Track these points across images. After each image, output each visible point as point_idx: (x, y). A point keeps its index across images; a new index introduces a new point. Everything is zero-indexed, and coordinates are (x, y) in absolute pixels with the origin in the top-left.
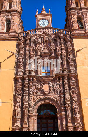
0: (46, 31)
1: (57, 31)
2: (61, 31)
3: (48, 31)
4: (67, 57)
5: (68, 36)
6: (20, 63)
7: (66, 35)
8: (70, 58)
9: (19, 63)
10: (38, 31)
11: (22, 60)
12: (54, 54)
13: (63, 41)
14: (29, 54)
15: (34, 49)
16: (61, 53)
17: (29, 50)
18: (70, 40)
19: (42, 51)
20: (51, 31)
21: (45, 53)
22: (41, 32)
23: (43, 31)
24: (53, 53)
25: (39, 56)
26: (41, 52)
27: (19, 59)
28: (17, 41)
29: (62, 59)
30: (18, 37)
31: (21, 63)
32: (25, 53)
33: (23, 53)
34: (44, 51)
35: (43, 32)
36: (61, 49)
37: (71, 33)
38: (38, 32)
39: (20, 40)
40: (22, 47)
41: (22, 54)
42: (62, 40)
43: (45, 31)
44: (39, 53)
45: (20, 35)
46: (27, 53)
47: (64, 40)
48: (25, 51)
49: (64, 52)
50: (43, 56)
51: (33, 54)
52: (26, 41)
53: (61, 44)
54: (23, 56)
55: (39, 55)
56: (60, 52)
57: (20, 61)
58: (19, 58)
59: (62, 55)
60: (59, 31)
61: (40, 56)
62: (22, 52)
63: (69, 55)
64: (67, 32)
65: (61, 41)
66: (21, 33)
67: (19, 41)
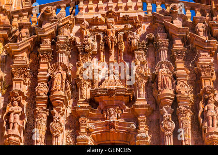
0: (117, 8)
1: (159, 8)
2: (174, 8)
3: (127, 8)
4: (195, 109)
5: (200, 26)
6: (11, 131)
7: (194, 23)
8: (210, 114)
9: (8, 128)
10: (85, 7)
11: (22, 118)
12: (147, 96)
13: (181, 47)
14: (49, 94)
15: (68, 77)
16: (171, 92)
17: (50, 80)
18: (209, 44)
19: (100, 84)
20: (136, 8)
21: (110, 92)
22: (97, 9)
23: (108, 7)
24: (142, 92)
25: (87, 105)
26: (96, 87)
27: (9, 114)
28: (5, 42)
29: (175, 117)
30: (7, 29)
31: (16, 131)
32: (32, 89)
33: (25, 89)
34: (105, 86)
35: (105, 12)
36: (175, 77)
37: (212, 16)
38: (87, 10)
39: (15, 39)
40: (23, 67)
41: (21, 93)
42: (178, 42)
43: (114, 5)
44: (86, 92)
45: (16, 22)
46: (42, 89)
47: (186, 41)
48: (35, 81)
49: (185, 89)
50: (101, 106)
51: (62, 93)
52: (37, 43)
53: (172, 59)
54: (25, 103)
55: (86, 101)
56: (169, 91)
57: (12, 120)
58: (9, 109)
59: (175, 103)
60: (168, 10)
61: (93, 102)
62: (22, 87)
63: (206, 102)
64: (198, 14)
65: (175, 47)
66: (20, 13)
67: (10, 45)
